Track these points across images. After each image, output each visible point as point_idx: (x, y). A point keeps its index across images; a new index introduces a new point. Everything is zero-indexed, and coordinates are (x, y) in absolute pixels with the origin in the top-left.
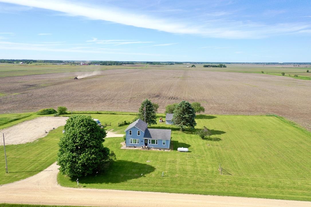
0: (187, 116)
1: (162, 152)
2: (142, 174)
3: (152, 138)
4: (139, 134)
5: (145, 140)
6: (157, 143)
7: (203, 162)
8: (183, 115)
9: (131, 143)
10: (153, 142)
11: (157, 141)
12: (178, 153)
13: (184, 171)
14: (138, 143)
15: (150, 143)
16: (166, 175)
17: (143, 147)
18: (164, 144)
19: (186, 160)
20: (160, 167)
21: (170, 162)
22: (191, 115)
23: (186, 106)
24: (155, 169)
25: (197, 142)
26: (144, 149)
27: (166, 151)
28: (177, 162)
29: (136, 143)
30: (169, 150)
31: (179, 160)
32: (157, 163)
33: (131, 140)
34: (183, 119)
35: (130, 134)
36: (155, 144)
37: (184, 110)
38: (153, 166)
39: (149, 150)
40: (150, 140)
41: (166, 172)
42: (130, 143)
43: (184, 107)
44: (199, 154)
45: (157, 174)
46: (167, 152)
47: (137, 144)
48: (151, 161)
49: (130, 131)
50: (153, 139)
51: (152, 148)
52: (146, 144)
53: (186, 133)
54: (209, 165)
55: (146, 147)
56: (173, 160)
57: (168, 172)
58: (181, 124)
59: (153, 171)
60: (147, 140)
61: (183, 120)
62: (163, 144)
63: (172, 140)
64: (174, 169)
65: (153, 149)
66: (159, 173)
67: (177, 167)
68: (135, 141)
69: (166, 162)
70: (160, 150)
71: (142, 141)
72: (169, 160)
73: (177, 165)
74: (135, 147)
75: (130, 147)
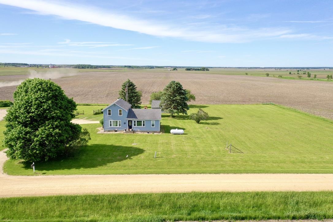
0: (179, 98)
1: (151, 136)
2: (127, 156)
3: (137, 118)
4: (120, 114)
5: (129, 121)
6: (144, 125)
7: (204, 143)
8: (174, 97)
9: (111, 125)
10: (139, 123)
11: (144, 122)
12: (172, 135)
13: (183, 152)
14: (120, 125)
15: (135, 125)
16: (159, 156)
17: (126, 130)
18: (154, 126)
19: (183, 141)
20: (151, 148)
21: (162, 144)
22: (183, 96)
23: (176, 86)
24: (144, 151)
25: (192, 126)
26: (128, 132)
27: (155, 134)
28: (172, 144)
29: (116, 126)
30: (160, 133)
31: (174, 142)
32: (146, 146)
33: (111, 121)
34: (173, 101)
35: (109, 114)
36: (141, 126)
37: (174, 92)
38: (141, 148)
39: (134, 134)
40: (135, 122)
41: (160, 153)
42: (110, 127)
43: (174, 87)
44: (198, 136)
45: (148, 156)
46: (158, 135)
47: (118, 126)
48: (138, 143)
49: (109, 111)
50: (139, 119)
51: (138, 131)
52: (130, 127)
53: (178, 119)
54: (213, 146)
55: (131, 130)
56: (166, 141)
57: (161, 154)
58: (171, 108)
59: (142, 153)
60: (131, 121)
61: (174, 103)
62: (152, 126)
63: (161, 124)
64: (169, 150)
65: (140, 133)
66: (150, 154)
67: (172, 148)
68: (115, 122)
69: (157, 144)
70: (148, 133)
71: (125, 123)
72: (160, 142)
73: (172, 147)
74: (116, 131)
75: (109, 131)
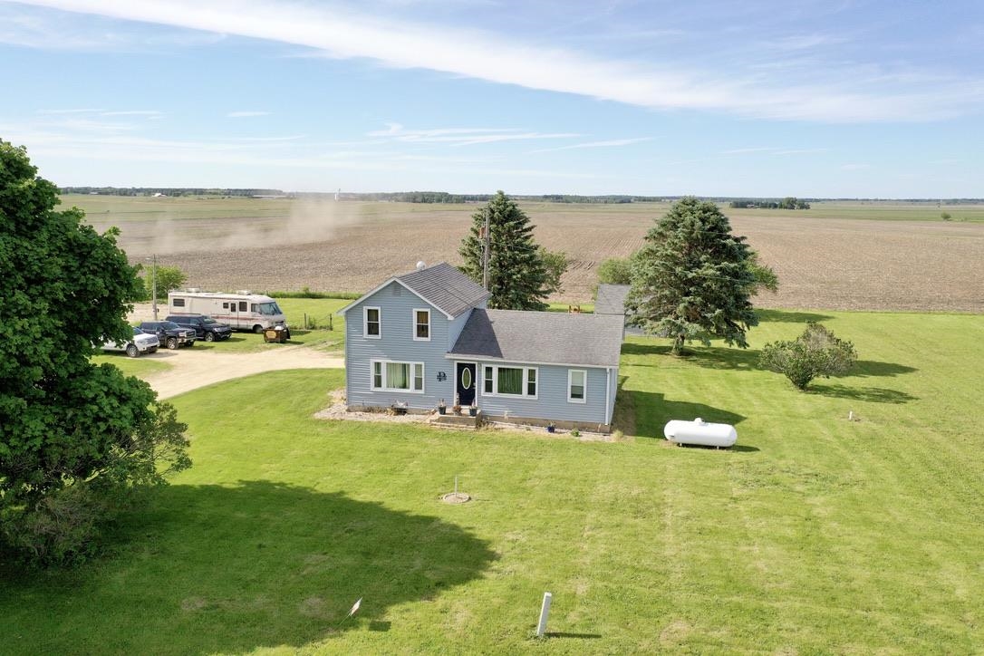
1: (563, 446)
3: (500, 355)
4: (422, 331)
5: (461, 367)
6: (531, 391)
9: (378, 383)
10: (510, 380)
11: (532, 373)
14: (418, 386)
15: (489, 388)
17: (442, 410)
18: (580, 396)
26: (453, 421)
27: (587, 437)
29: (404, 386)
30: (611, 432)
33: (378, 365)
35: (373, 329)
36: (520, 392)
39: (482, 431)
40: (489, 370)
42: (373, 388)
46: (596, 446)
47: (411, 390)
48: (475, 495)
49: (373, 314)
50: (510, 359)
51: (501, 419)
52: (466, 396)
55: (466, 409)
60: (472, 367)
62: (573, 396)
65: (509, 428)
70: (551, 430)
71: (441, 377)
74: (401, 412)
75: (370, 410)
